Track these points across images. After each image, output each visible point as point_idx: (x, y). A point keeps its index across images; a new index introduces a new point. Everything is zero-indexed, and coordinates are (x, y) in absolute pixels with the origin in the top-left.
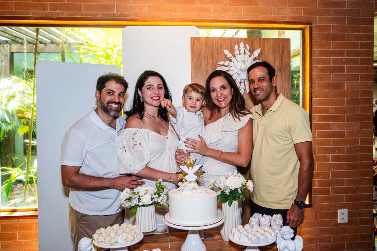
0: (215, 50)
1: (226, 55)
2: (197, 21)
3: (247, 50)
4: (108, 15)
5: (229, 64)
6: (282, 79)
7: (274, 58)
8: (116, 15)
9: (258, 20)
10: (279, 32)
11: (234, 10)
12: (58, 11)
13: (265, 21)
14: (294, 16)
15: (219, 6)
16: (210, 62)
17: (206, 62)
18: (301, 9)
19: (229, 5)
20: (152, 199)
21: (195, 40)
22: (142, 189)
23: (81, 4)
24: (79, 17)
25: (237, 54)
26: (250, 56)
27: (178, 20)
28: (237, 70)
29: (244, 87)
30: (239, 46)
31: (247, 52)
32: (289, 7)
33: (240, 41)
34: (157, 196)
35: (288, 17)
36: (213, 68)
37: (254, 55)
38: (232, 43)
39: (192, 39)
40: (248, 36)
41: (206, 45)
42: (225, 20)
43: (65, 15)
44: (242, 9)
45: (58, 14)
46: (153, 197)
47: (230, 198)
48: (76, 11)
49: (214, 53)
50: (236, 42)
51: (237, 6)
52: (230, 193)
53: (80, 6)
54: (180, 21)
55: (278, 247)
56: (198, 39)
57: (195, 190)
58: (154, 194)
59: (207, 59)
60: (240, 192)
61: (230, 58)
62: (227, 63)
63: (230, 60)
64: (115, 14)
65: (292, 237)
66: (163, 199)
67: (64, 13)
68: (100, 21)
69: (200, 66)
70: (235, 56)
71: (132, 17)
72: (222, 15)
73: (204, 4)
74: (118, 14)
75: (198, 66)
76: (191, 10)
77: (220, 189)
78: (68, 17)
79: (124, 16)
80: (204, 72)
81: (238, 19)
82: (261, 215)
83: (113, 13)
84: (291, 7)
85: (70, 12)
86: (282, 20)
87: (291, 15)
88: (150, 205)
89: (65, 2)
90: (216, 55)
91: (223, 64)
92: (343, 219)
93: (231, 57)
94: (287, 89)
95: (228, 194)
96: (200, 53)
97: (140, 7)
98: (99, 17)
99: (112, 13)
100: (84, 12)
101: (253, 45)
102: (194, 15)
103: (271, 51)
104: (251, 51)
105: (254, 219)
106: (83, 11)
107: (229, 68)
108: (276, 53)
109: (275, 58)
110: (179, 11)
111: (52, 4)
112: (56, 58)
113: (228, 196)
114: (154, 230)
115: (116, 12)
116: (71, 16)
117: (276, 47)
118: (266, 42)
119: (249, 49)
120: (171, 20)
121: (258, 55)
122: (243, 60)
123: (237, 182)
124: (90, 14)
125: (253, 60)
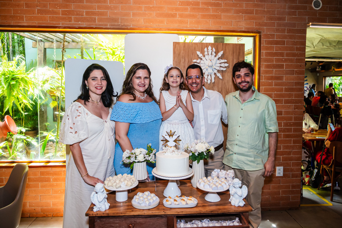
0: (190, 51)
1: (198, 55)
2: (178, 30)
4: (114, 25)
5: (200, 61)
8: (120, 26)
9: (222, 29)
11: (205, 23)
12: (80, 22)
13: (227, 30)
14: (248, 27)
15: (194, 20)
16: (187, 60)
17: (183, 60)
18: (253, 22)
19: (201, 19)
20: (145, 157)
21: (176, 45)
22: (137, 151)
23: (96, 18)
24: (94, 26)
25: (206, 55)
26: (215, 56)
28: (205, 66)
29: (210, 78)
30: (208, 49)
31: (213, 53)
32: (244, 20)
33: (208, 45)
34: (148, 156)
35: (244, 28)
36: (188, 64)
37: (218, 56)
38: (202, 46)
39: (174, 43)
40: (215, 42)
41: (184, 48)
42: (198, 30)
43: (84, 25)
44: (211, 22)
45: (79, 24)
46: (145, 156)
48: (93, 22)
49: (189, 54)
50: (206, 46)
51: (207, 20)
52: (198, 154)
53: (95, 19)
54: (166, 30)
55: (230, 193)
56: (178, 43)
57: (174, 153)
58: (146, 154)
59: (185, 58)
60: (205, 154)
62: (198, 61)
63: (201, 59)
64: (119, 25)
65: (240, 186)
66: (152, 158)
67: (84, 24)
68: (109, 29)
69: (180, 63)
70: (204, 56)
71: (132, 27)
72: (196, 26)
73: (183, 18)
74: (122, 25)
75: (178, 63)
76: (174, 22)
77: (192, 152)
78: (87, 27)
79: (126, 26)
80: (182, 68)
81: (207, 29)
82: (219, 170)
84: (246, 20)
85: (88, 23)
86: (239, 30)
87: (246, 26)
88: (143, 162)
89: (85, 16)
90: (191, 55)
91: (196, 62)
92: (279, 173)
93: (202, 57)
95: (197, 155)
96: (180, 54)
97: (138, 20)
98: (108, 27)
99: (117, 24)
100: (98, 23)
101: (217, 48)
102: (176, 26)
103: (231, 53)
104: (217, 53)
105: (214, 173)
108: (234, 54)
109: (233, 58)
110: (165, 23)
111: (76, 17)
112: (78, 54)
113: (197, 157)
114: (145, 179)
115: (121, 23)
116: (89, 26)
117: (234, 50)
118: (227, 46)
119: (215, 51)
120: (159, 29)
121: (221, 56)
122: (210, 59)
123: (203, 147)
124: (102, 25)
125: (218, 59)
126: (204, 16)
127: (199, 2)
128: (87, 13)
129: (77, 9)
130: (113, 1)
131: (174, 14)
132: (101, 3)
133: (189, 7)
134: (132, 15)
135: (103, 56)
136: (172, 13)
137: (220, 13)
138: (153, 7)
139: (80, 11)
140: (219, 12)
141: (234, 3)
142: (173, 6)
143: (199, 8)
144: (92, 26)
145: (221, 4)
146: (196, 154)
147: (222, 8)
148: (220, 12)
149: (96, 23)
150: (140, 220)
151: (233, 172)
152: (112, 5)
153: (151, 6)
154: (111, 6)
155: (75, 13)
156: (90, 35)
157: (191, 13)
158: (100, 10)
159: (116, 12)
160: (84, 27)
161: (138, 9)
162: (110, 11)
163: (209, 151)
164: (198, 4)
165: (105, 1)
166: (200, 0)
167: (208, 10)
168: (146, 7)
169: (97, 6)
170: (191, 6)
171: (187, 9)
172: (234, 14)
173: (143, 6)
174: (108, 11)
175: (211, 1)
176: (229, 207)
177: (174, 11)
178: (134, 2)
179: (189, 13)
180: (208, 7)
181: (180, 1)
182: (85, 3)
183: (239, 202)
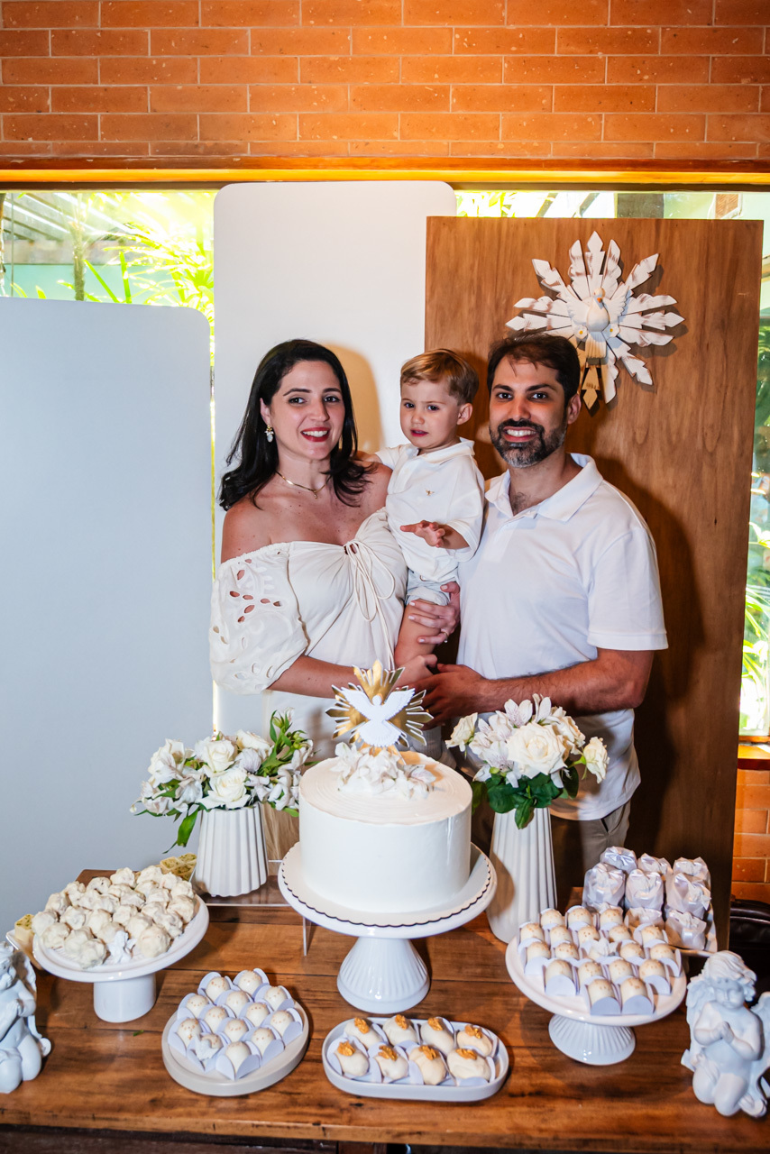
0: (505, 260)
1: (540, 279)
2: (454, 165)
3: (613, 259)
4: (175, 150)
5: (549, 305)
6: (727, 357)
7: (702, 287)
8: (201, 150)
9: (654, 157)
10: (718, 198)
11: (576, 127)
12: (30, 140)
15: (526, 114)
16: (489, 301)
17: (473, 299)
19: (559, 110)
20: (250, 788)
21: (439, 228)
22: (215, 751)
23: (96, 117)
24: (90, 156)
25: (578, 274)
26: (621, 280)
27: (392, 163)
28: (574, 326)
29: (596, 383)
30: (584, 248)
31: (612, 265)
32: (762, 111)
33: (588, 229)
34: (266, 780)
35: (758, 149)
36: (495, 319)
37: (634, 278)
38: (561, 235)
39: (432, 222)
40: (619, 212)
41: (477, 243)
42: (545, 161)
43: (49, 151)
44: (603, 122)
45: (29, 149)
46: (249, 784)
47: (523, 796)
48: (83, 139)
49: (500, 272)
50: (577, 234)
51: (584, 114)
52: (520, 783)
53: (93, 121)
54: (396, 165)
56: (452, 222)
57: (389, 782)
59: (479, 288)
60: (558, 783)
61: (555, 288)
62: (542, 303)
63: (554, 295)
64: (196, 146)
65: (749, 998)
66: (286, 791)
67: (47, 145)
68: (152, 168)
69: (456, 312)
70: (568, 281)
71: (248, 154)
72: (536, 144)
73: (478, 109)
74: (205, 146)
75: (447, 313)
76: (434, 130)
77: (488, 766)
78: (57, 159)
79: (224, 154)
80: (468, 333)
81: (587, 157)
83: (190, 142)
85: (65, 142)
86: (737, 158)
89: (50, 112)
90: (509, 277)
91: (531, 307)
93: (557, 284)
94: (742, 391)
95: (515, 785)
96: (457, 271)
97: (274, 122)
98: (150, 156)
99: (187, 144)
100: (105, 141)
101: (632, 242)
102: (444, 145)
103: (695, 263)
104: (626, 265)
106: (102, 139)
107: (550, 320)
108: (712, 271)
109: (706, 287)
110: (395, 134)
111: (14, 118)
112: (61, 282)
113: (516, 791)
115: (201, 139)
116: (66, 156)
117: (713, 251)
118: (677, 234)
119: (617, 256)
120: (367, 161)
121: (647, 277)
122: (598, 292)
123: (550, 749)
124: (122, 149)
125: (631, 293)
126: (571, 99)
127: (553, 31)
128: (62, 99)
129: (18, 82)
130: (170, 41)
131: (436, 89)
132: (119, 53)
133: (503, 56)
134: (251, 100)
135: (162, 288)
136: (428, 85)
137: (648, 81)
138: (343, 62)
139: (29, 91)
140: (643, 73)
141: (715, 30)
142: (430, 55)
143: (550, 61)
144: (81, 155)
145: (653, 37)
146: (512, 779)
147: (659, 54)
148: (646, 77)
149: (99, 140)
151: (702, 870)
152: (165, 60)
153: (334, 58)
154: (160, 62)
155: (11, 100)
156: (75, 195)
157: (515, 85)
158: (114, 82)
159: (181, 91)
160: (49, 160)
161: (275, 74)
162: (153, 85)
163: (580, 762)
164: (545, 40)
165: (134, 43)
166: (553, 24)
167: (592, 67)
168: (310, 62)
169: (99, 65)
170: (516, 52)
171: (496, 66)
172: (713, 81)
173: (299, 57)
174: (146, 88)
175: (609, 26)
176: (678, 1117)
177: (436, 76)
178: (262, 44)
179: (503, 84)
180: (591, 52)
181: (464, 33)
182: (50, 56)
183: (743, 1092)
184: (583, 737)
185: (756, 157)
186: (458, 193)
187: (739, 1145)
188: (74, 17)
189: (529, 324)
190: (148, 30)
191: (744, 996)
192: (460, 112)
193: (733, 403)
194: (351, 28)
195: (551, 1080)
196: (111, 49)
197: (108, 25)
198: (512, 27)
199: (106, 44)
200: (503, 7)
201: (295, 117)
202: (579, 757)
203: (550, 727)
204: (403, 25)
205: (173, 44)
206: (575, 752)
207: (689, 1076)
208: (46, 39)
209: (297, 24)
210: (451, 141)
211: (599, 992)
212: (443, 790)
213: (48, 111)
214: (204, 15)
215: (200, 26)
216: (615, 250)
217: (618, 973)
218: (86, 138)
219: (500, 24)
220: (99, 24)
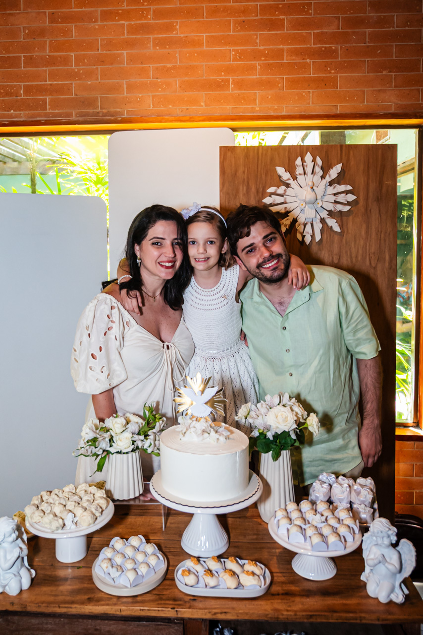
0: (261, 169)
1: (280, 177)
2: (233, 119)
3: (319, 166)
4: (87, 115)
5: (285, 191)
6: (381, 216)
7: (366, 179)
8: (101, 115)
9: (338, 112)
10: (377, 132)
11: (297, 98)
12: (12, 111)
13: (352, 114)
14: (404, 103)
15: (270, 92)
16: (253, 190)
17: (245, 188)
18: (418, 90)
19: (288, 89)
20: (134, 442)
21: (226, 152)
22: (116, 423)
23: (46, 99)
24: (43, 119)
25: (300, 174)
26: (323, 177)
27: (200, 119)
28: (299, 201)
29: (311, 232)
30: (303, 161)
31: (318, 169)
32: (395, 87)
33: (305, 151)
34: (142, 437)
35: (393, 106)
36: (257, 199)
37: (329, 176)
38: (290, 154)
39: (222, 149)
40: (322, 141)
41: (246, 160)
42: (281, 116)
43: (22, 117)
44: (311, 95)
45: (11, 116)
46: (134, 439)
47: (275, 445)
48: (39, 110)
49: (259, 174)
50: (299, 153)
51: (301, 91)
52: (274, 436)
53: (45, 101)
54: (204, 120)
55: (365, 559)
56: (233, 149)
57: (206, 435)
58: (138, 434)
59: (248, 183)
60: (293, 437)
61: (288, 182)
62: (281, 190)
63: (288, 185)
64: (98, 113)
65: (394, 542)
66: (153, 443)
67: (21, 114)
68: (75, 124)
69: (236, 196)
70: (295, 178)
71: (125, 116)
72: (276, 107)
73: (245, 90)
74: (103, 113)
75: (232, 196)
76: (222, 101)
78: (26, 121)
79: (113, 116)
81: (303, 113)
83: (94, 110)
84: (400, 87)
85: (30, 112)
86: (382, 112)
87: (399, 102)
88: (130, 452)
89: (22, 97)
90: (264, 176)
91: (275, 192)
93: (289, 179)
94: (389, 234)
95: (271, 438)
96: (236, 174)
97: (139, 99)
98: (74, 118)
99: (93, 112)
100: (51, 111)
101: (328, 157)
102: (228, 108)
103: (362, 167)
104: (325, 169)
105: (319, 486)
106: (49, 110)
107: (286, 198)
108: (371, 171)
109: (368, 179)
110: (202, 104)
112: (24, 184)
113: (272, 442)
114: (137, 495)
115: (101, 109)
116: (31, 119)
117: (371, 160)
118: (351, 153)
119: (321, 165)
120: (188, 118)
121: (337, 175)
122: (311, 184)
123: (289, 418)
124: (60, 115)
125: (328, 184)
126: (294, 84)
127: (283, 50)
128: (28, 90)
129: (6, 82)
130: (84, 60)
131: (223, 80)
132: (58, 66)
133: (258, 62)
134: (127, 88)
135: (78, 187)
136: (219, 78)
137: (334, 73)
138: (174, 68)
139: (12, 87)
140: (331, 69)
141: (368, 47)
142: (219, 63)
143: (282, 65)
144: (38, 119)
145: (336, 51)
146: (270, 435)
147: (339, 59)
148: (333, 71)
149: (48, 111)
150: (112, 627)
152: (82, 69)
153: (169, 65)
154: (79, 70)
155: (2, 91)
156: (31, 139)
157: (264, 77)
158: (55, 81)
159: (90, 85)
160: (23, 121)
161: (139, 75)
162: (75, 82)
163: (305, 426)
164: (279, 54)
165: (66, 61)
166: (283, 45)
167: (304, 67)
168: (157, 68)
169: (48, 72)
170: (263, 60)
171: (253, 68)
172: (368, 73)
173: (151, 66)
174: (72, 84)
175: (312, 46)
176: (359, 604)
177: (223, 73)
178: (131, 59)
179: (258, 77)
180: (303, 59)
181: (237, 51)
182: (22, 69)
183: (392, 590)
184: (306, 413)
185: (393, 111)
186: (235, 133)
187: (389, 617)
188: (35, 48)
189: (274, 201)
190: (73, 54)
191: (391, 541)
192: (235, 92)
193: (385, 240)
194: (178, 50)
195: (293, 588)
196: (54, 64)
197: (52, 52)
198: (262, 47)
199: (51, 61)
200: (257, 37)
201: (149, 96)
202: (304, 423)
203: (288, 407)
204: (205, 48)
205: (86, 61)
206: (302, 420)
207: (365, 585)
208: (20, 60)
209: (150, 49)
210: (231, 107)
211: (316, 539)
212: (234, 439)
213: (21, 96)
214: (101, 45)
215: (100, 52)
216: (319, 161)
217: (326, 531)
218: (41, 110)
219: (255, 46)
220: (48, 52)
